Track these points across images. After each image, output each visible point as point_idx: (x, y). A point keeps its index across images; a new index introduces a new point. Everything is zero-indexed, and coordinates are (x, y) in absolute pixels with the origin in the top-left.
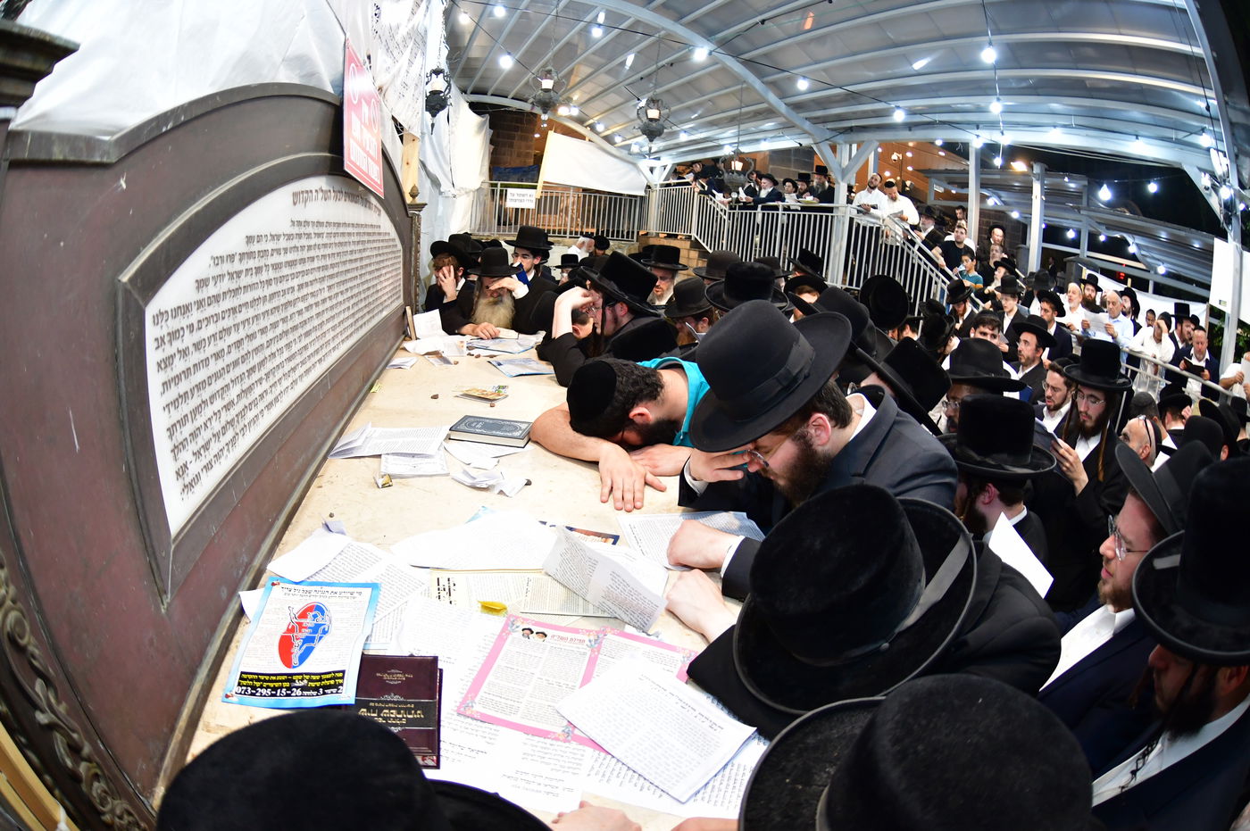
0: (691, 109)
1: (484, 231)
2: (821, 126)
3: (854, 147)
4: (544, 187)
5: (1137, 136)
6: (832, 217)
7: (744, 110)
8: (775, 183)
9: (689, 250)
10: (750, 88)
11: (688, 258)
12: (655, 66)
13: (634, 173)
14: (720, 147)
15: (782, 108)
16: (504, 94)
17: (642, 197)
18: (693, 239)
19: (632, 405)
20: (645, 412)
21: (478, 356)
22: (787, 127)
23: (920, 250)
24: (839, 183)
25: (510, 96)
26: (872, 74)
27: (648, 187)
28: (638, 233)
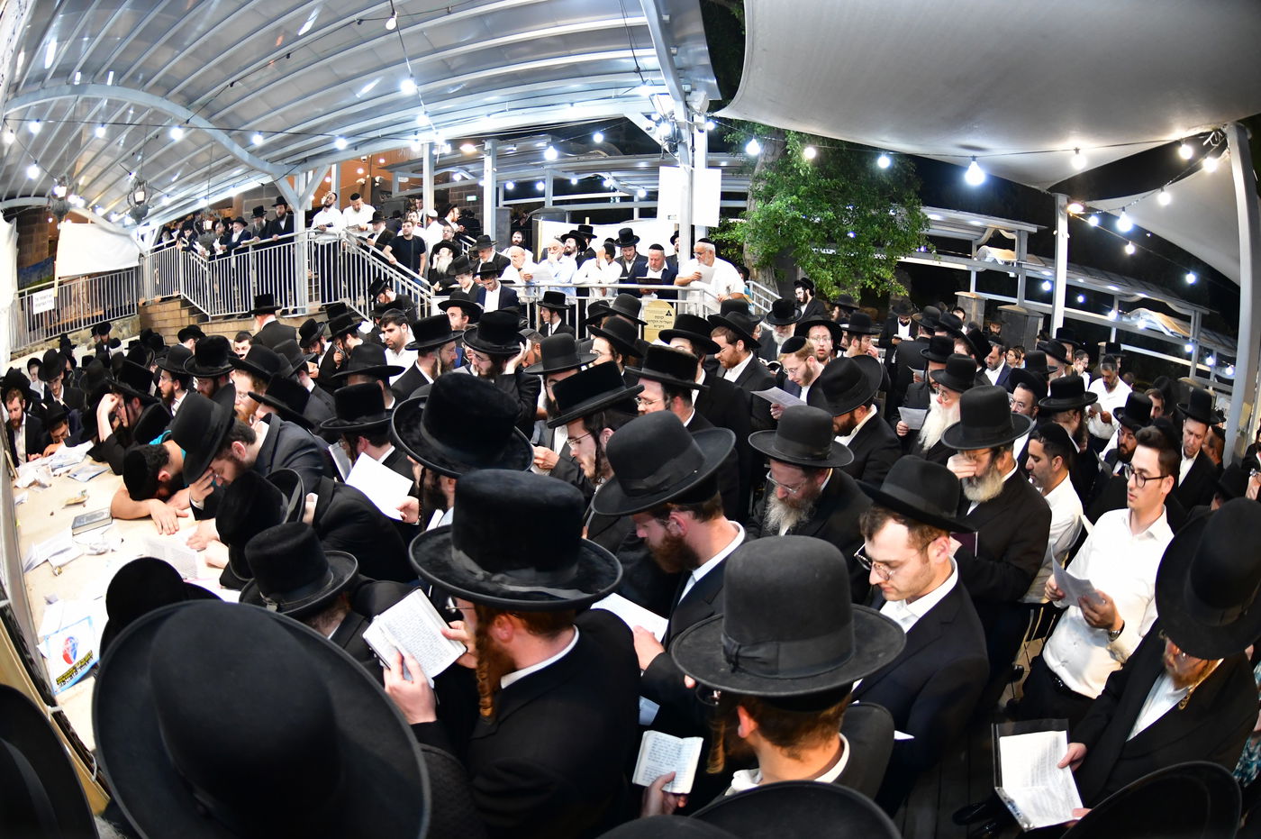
0: (172, 173)
1: (20, 346)
2: (280, 163)
3: (310, 173)
4: (61, 284)
5: (572, 104)
6: (293, 245)
7: (213, 165)
8: (245, 224)
9: (180, 310)
10: (219, 144)
11: (181, 318)
12: (143, 141)
13: (129, 245)
14: (195, 202)
15: (245, 156)
16: (27, 193)
17: (137, 268)
18: (182, 298)
19: (158, 472)
20: (165, 473)
21: (60, 475)
22: (251, 170)
23: (374, 254)
24: (297, 212)
25: (32, 195)
26: (321, 110)
27: (141, 255)
28: (137, 304)
